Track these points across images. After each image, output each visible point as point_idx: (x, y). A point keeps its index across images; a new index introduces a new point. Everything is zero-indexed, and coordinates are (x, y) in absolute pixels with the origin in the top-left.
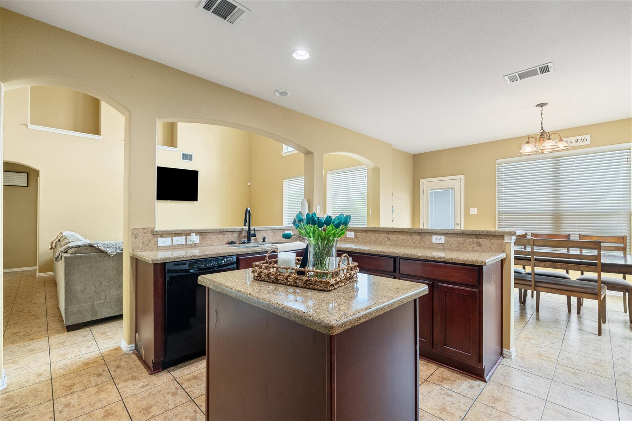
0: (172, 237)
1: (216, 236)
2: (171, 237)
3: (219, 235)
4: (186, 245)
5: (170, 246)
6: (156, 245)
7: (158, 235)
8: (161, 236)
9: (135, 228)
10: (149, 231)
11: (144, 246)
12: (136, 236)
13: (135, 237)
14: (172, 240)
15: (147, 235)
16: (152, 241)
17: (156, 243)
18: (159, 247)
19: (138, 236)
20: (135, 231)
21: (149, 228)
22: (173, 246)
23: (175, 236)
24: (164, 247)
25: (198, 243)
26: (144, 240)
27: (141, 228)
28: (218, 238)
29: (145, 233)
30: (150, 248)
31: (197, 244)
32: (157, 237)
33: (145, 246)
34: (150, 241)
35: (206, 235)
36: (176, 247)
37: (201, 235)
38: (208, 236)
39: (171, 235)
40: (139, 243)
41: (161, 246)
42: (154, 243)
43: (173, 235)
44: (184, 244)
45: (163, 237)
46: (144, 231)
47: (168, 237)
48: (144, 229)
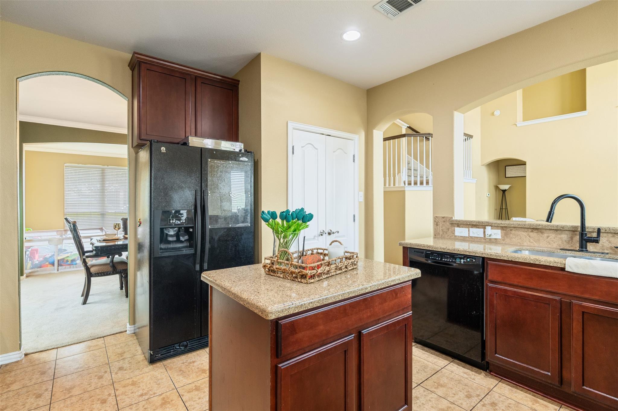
0: (469, 228)
1: (527, 233)
2: (467, 228)
3: (531, 232)
4: (484, 239)
5: (467, 237)
6: (453, 233)
7: (455, 225)
8: (458, 226)
9: (436, 217)
10: (448, 220)
11: (443, 233)
12: (437, 223)
13: (436, 225)
14: (469, 231)
15: (446, 224)
16: (450, 230)
17: (453, 232)
18: (456, 236)
19: (439, 224)
20: (436, 219)
21: (447, 217)
22: (470, 238)
23: (472, 228)
24: (461, 237)
25: (500, 239)
26: (444, 228)
27: (441, 217)
28: (530, 237)
29: (444, 222)
30: (448, 235)
31: (498, 240)
32: (455, 226)
33: (445, 233)
34: (448, 229)
35: (511, 230)
36: (473, 239)
37: (504, 230)
38: (513, 232)
39: (467, 226)
40: (440, 230)
41: (458, 236)
42: (452, 232)
43: (470, 226)
44: (483, 238)
45: (460, 227)
46: (443, 219)
47: (465, 228)
48: (443, 218)
